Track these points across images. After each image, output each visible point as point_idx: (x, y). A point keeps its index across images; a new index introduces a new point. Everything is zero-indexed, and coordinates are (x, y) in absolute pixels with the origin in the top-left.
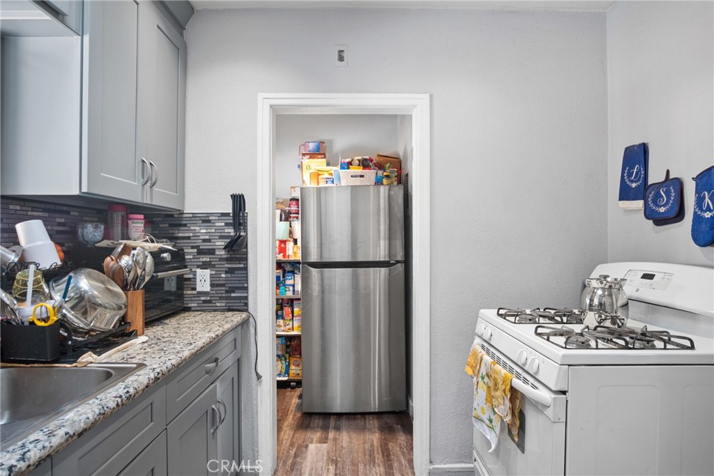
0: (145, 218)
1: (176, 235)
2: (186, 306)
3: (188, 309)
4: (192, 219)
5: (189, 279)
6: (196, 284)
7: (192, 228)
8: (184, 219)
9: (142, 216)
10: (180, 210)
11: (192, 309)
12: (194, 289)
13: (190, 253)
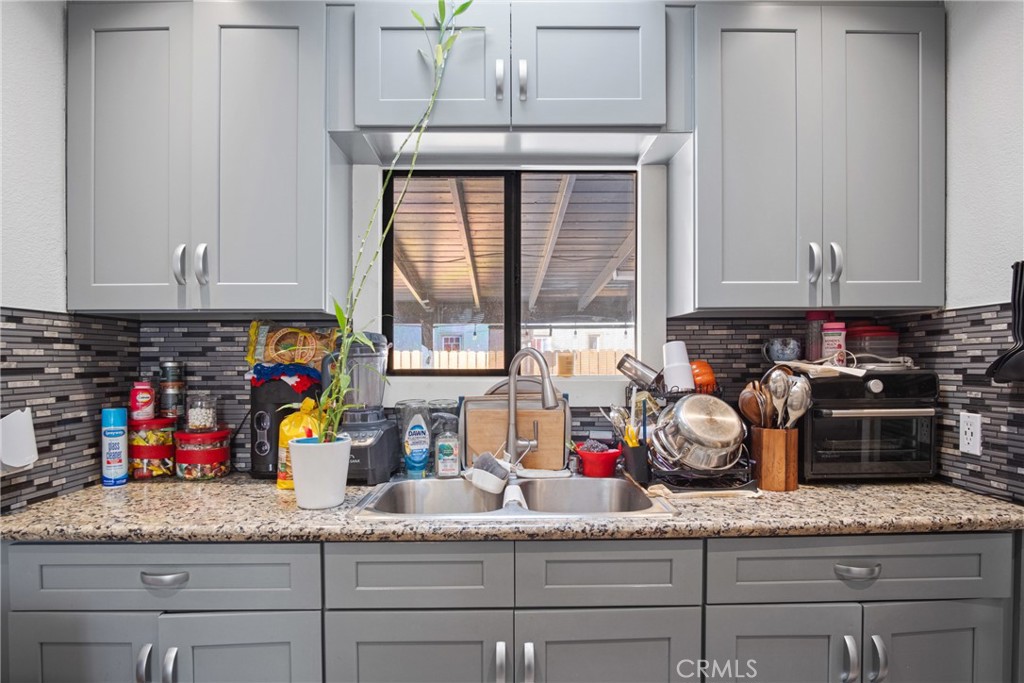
0: (846, 327)
1: (935, 350)
2: (945, 473)
3: (947, 481)
4: (957, 320)
5: (950, 428)
6: (958, 439)
7: (956, 336)
8: (946, 321)
9: (842, 325)
10: (937, 307)
11: (955, 482)
12: (957, 447)
13: (950, 382)
